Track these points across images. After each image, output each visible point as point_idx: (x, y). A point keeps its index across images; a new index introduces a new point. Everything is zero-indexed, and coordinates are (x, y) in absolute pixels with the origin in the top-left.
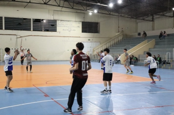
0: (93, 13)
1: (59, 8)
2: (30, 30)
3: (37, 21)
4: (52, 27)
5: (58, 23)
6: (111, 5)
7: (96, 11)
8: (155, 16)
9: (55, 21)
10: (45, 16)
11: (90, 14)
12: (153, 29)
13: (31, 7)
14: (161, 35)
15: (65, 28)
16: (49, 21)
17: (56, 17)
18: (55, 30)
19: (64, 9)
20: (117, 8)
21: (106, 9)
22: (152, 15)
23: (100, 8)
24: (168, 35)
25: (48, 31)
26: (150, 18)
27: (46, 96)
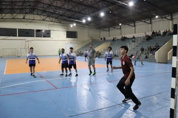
0: (73, 26)
1: (52, 23)
2: (34, 36)
3: (38, 31)
4: (47, 34)
5: (52, 32)
6: (84, 21)
7: (75, 25)
8: (110, 28)
9: (49, 31)
10: (43, 27)
11: (71, 26)
12: (109, 36)
13: (34, 22)
14: (114, 40)
15: (56, 35)
16: (46, 31)
17: (50, 29)
18: (49, 37)
19: (55, 23)
20: (88, 23)
21: (81, 23)
22: (109, 28)
23: (77, 23)
24: (118, 40)
25: (45, 37)
26: (108, 29)
27: (42, 77)
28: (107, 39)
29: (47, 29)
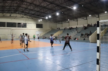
0: (40, 21)
1: (28, 19)
2: (16, 27)
3: (19, 24)
4: (25, 26)
5: (27, 24)
6: (47, 18)
7: (41, 20)
9: (26, 24)
10: (22, 22)
11: (39, 21)
12: (62, 27)
13: (17, 19)
14: (65, 29)
15: (30, 26)
16: (24, 24)
17: (26, 22)
18: (26, 27)
19: (29, 19)
20: (49, 19)
21: (45, 19)
22: (62, 22)
23: (43, 19)
24: (67, 29)
25: (23, 27)
26: (61, 23)
27: (20, 52)
28: (61, 28)
29: (25, 22)
